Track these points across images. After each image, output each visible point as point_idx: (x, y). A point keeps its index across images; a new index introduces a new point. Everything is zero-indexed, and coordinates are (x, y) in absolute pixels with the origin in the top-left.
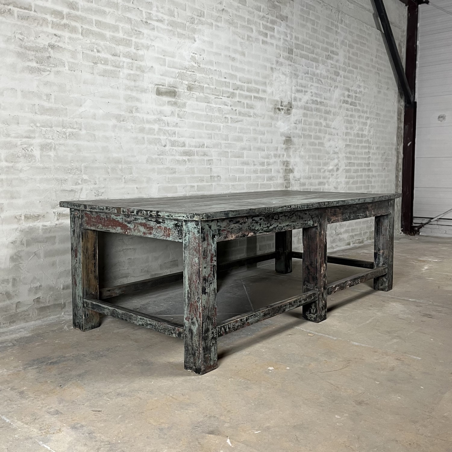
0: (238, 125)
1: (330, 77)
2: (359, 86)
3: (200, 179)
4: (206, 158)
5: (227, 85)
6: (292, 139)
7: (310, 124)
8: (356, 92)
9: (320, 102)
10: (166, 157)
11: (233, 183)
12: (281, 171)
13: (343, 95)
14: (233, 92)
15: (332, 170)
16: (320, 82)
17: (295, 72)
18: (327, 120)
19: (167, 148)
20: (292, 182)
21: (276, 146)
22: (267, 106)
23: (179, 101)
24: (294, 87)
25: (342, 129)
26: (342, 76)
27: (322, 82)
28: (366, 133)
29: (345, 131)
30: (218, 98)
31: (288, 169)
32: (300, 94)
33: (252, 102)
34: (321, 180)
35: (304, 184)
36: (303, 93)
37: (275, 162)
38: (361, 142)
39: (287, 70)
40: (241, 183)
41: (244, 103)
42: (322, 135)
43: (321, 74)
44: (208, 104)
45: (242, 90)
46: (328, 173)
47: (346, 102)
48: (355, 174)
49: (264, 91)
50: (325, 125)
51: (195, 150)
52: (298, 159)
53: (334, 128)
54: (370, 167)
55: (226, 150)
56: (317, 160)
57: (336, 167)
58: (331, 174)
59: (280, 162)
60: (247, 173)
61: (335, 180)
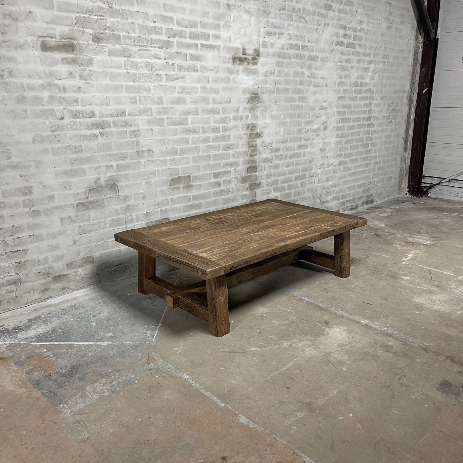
0: (178, 83)
1: (318, 13)
2: (361, 22)
3: (120, 156)
4: (129, 129)
5: (157, 31)
6: (261, 95)
7: (287, 75)
8: (355, 30)
9: (303, 47)
10: (64, 133)
11: (172, 157)
12: (244, 137)
13: (337, 35)
14: (168, 41)
15: (318, 129)
16: (302, 20)
17: (264, 9)
18: (312, 69)
19: (66, 121)
20: (260, 148)
21: (237, 105)
22: (222, 56)
23: (82, 57)
24: (263, 28)
25: (334, 78)
26: (336, 10)
27: (305, 20)
28: (367, 80)
29: (338, 80)
30: (144, 50)
31: (253, 134)
32: (273, 37)
33: (199, 51)
34: (302, 142)
35: (277, 150)
36: (277, 36)
37: (235, 126)
38: (360, 92)
39: (252, 7)
40: (184, 156)
41: (186, 55)
42: (304, 88)
43: (304, 9)
44: (129, 59)
45: (182, 37)
46: (312, 133)
47: (341, 44)
48: (350, 132)
49: (217, 37)
50: (309, 75)
51: (111, 121)
52: (268, 120)
53: (321, 78)
54: (372, 122)
55: (161, 116)
56: (297, 119)
57: (323, 125)
58: (316, 134)
59: (242, 125)
60: (193, 143)
61: (321, 140)
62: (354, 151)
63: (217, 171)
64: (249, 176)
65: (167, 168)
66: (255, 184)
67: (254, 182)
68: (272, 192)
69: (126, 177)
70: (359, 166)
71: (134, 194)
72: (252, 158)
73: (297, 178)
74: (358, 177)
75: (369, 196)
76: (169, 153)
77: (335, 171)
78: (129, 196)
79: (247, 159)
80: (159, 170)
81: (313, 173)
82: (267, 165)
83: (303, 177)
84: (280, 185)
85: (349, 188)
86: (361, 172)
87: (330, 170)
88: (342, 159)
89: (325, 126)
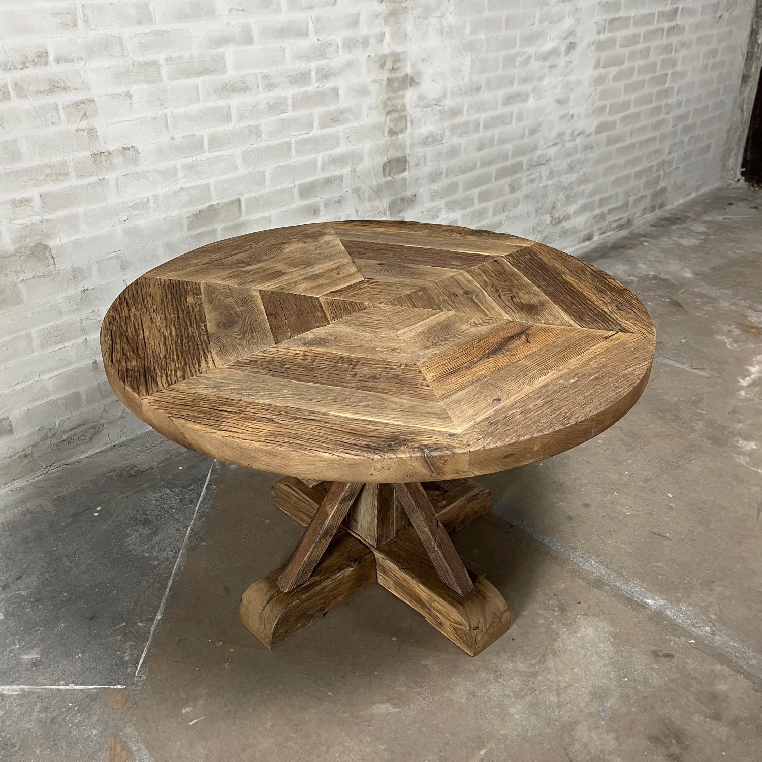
11: (189, 160)
12: (374, 88)
15: (554, 52)
20: (413, 112)
21: (354, 10)
31: (397, 78)
34: (516, 88)
35: (455, 112)
37: (349, 65)
40: (221, 153)
46: (540, 63)
48: (627, 51)
52: (434, 42)
54: (678, 21)
55: (150, 56)
56: (504, 33)
57: (565, 41)
58: (547, 64)
59: (368, 60)
60: (241, 118)
61: (560, 78)
62: (633, 96)
63: (309, 179)
64: (387, 182)
65: (179, 186)
66: (402, 199)
67: (400, 196)
68: (443, 211)
69: (71, 222)
70: (643, 129)
71: (97, 262)
72: (394, 137)
73: (501, 174)
74: (637, 153)
75: (657, 193)
76: (180, 150)
77: (588, 148)
78: (85, 268)
79: (382, 142)
80: (156, 197)
81: (539, 157)
82: (430, 151)
83: (516, 169)
84: (459, 195)
85: (616, 182)
86: (643, 143)
87: (576, 147)
88: (606, 118)
89: (571, 43)
